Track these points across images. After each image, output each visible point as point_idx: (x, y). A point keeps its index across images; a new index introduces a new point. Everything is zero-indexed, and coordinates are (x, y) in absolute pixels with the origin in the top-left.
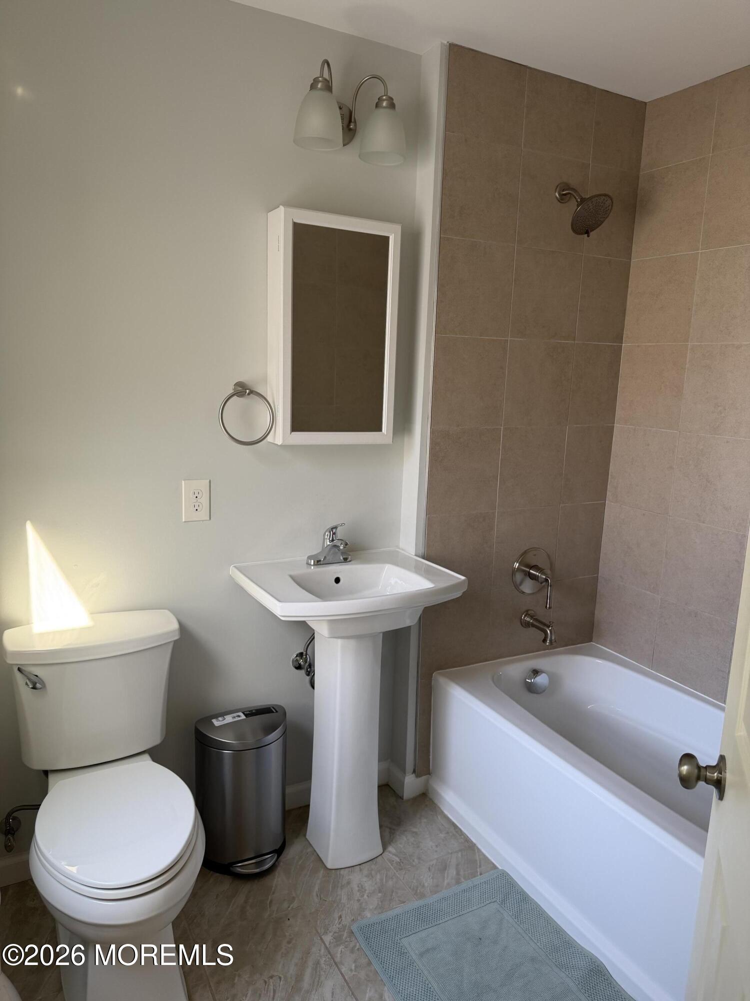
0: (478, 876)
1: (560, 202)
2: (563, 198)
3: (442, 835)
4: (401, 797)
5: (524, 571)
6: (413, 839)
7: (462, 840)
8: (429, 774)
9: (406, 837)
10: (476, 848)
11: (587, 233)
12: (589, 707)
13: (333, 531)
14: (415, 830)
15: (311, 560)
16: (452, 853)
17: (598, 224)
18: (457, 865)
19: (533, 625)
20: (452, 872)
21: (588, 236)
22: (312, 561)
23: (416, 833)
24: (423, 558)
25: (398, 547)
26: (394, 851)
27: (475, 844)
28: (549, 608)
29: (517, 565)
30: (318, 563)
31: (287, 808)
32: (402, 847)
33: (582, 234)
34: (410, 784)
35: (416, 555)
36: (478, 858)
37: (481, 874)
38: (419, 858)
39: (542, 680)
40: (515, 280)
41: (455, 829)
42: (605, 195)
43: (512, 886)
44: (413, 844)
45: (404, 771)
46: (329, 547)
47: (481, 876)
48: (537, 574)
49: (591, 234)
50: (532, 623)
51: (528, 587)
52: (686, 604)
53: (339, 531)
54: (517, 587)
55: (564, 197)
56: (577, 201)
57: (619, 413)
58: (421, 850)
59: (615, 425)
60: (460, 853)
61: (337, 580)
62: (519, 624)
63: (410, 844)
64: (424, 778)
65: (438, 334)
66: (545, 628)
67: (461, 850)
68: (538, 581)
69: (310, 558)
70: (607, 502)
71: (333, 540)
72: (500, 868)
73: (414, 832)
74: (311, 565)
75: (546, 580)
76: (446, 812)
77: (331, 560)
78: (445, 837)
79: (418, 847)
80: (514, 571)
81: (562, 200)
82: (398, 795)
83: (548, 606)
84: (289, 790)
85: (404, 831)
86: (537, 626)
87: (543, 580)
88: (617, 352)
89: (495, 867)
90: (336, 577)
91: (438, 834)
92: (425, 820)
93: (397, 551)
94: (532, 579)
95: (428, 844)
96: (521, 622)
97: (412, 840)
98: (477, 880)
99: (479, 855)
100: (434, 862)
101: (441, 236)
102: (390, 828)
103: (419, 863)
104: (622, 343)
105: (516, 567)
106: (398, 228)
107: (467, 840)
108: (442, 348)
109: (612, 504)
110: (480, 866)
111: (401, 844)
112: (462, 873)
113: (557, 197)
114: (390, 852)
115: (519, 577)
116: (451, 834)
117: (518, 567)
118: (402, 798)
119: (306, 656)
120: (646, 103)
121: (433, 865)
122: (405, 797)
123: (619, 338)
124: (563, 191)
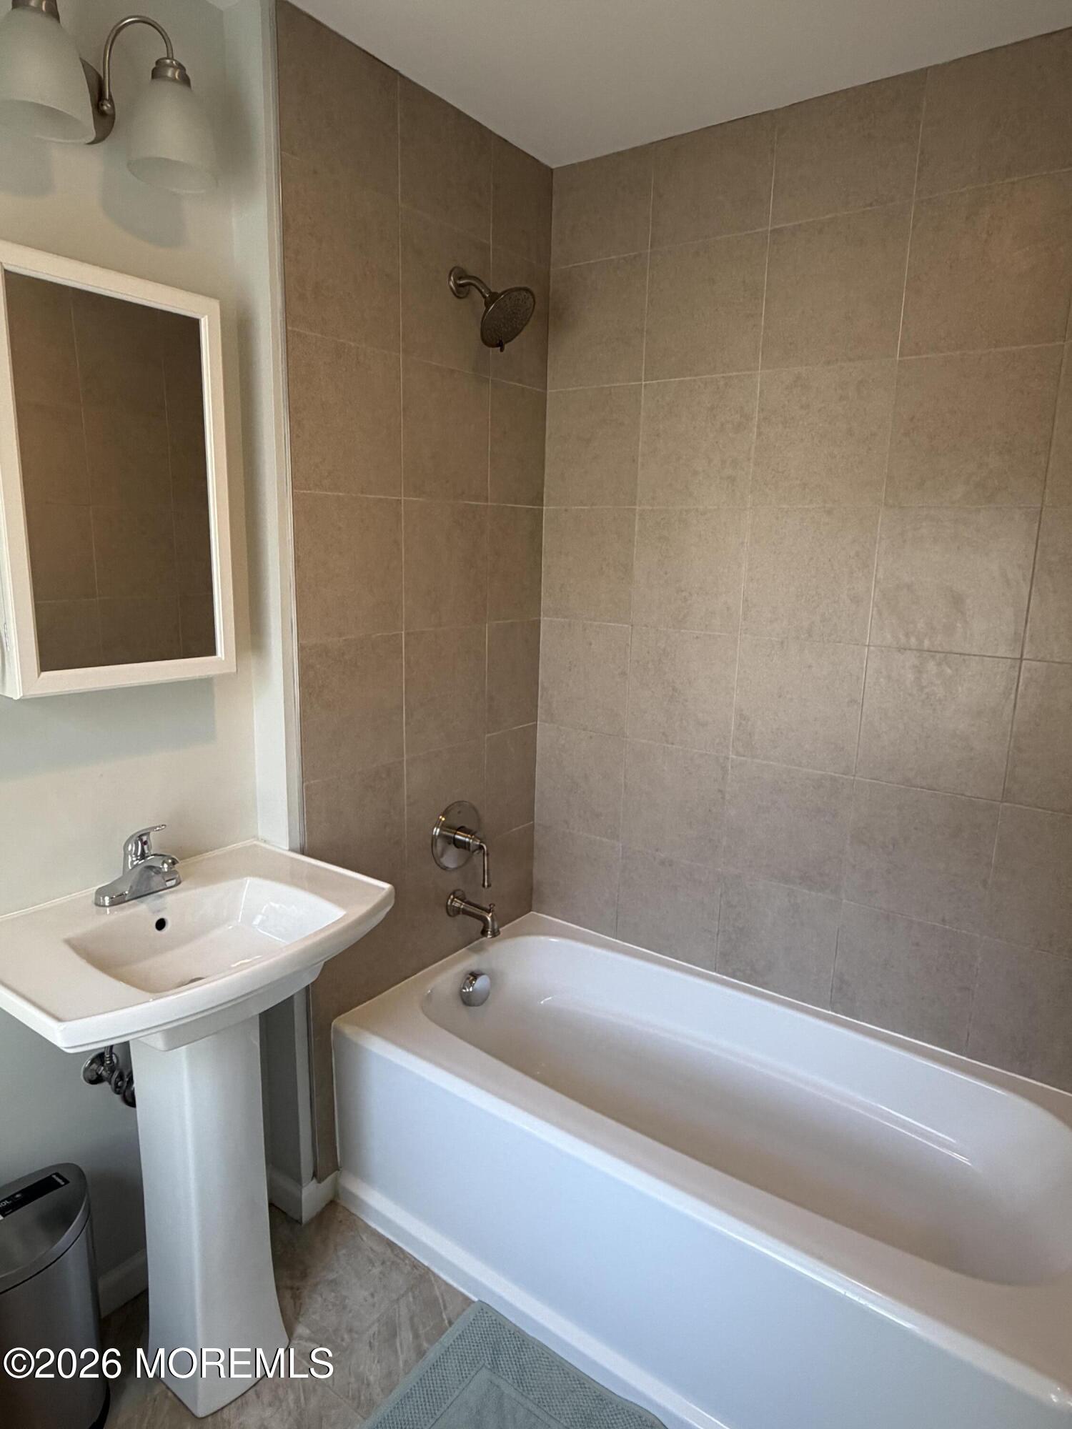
0: (447, 1330)
1: (458, 297)
2: (461, 291)
3: (376, 1271)
4: (297, 1221)
5: (446, 837)
6: (333, 1294)
7: (409, 1268)
8: (339, 1170)
9: (321, 1296)
10: (431, 1276)
11: (501, 345)
12: (542, 1002)
13: (141, 840)
14: (331, 1276)
15: (104, 897)
16: (398, 1299)
17: (515, 333)
18: (411, 1319)
19: (465, 912)
20: (406, 1335)
21: (502, 350)
22: (107, 899)
23: (334, 1281)
24: (303, 852)
25: (256, 837)
26: (308, 1331)
27: (429, 1269)
28: (489, 886)
29: (437, 831)
30: (118, 900)
31: (103, 1315)
32: (318, 1318)
33: (493, 346)
34: (311, 1195)
35: (292, 850)
36: (438, 1294)
37: (450, 1323)
38: (350, 1331)
39: (480, 983)
40: (404, 409)
41: (392, 1251)
42: (527, 290)
43: (499, 1326)
44: (334, 1305)
45: (298, 1180)
46: (138, 869)
47: (453, 1326)
48: (467, 840)
49: (506, 346)
50: (463, 909)
51: (451, 859)
52: (657, 850)
53: (153, 838)
54: (436, 860)
55: (462, 289)
56: (484, 297)
57: (545, 602)
58: (350, 1312)
59: (541, 618)
60: (410, 1294)
61: (161, 924)
62: (444, 910)
63: (330, 1307)
64: (329, 1179)
65: (296, 488)
66: (484, 914)
67: (411, 1288)
68: (469, 850)
69: (101, 893)
70: (538, 723)
71: (143, 856)
72: (475, 1299)
73: (332, 1281)
74: (104, 906)
75: (481, 848)
76: (373, 1225)
77: (144, 889)
78: (381, 1273)
79: (344, 1307)
80: (434, 838)
81: (459, 293)
82: (292, 1218)
83: (486, 884)
84: (102, 1284)
85: (316, 1285)
86: (470, 912)
87: (475, 848)
88: (538, 517)
89: (467, 1301)
90: (158, 918)
91: (370, 1271)
92: (344, 1251)
93: (255, 845)
94: (458, 847)
95: (358, 1295)
96: (447, 909)
97: (331, 1297)
98: (447, 1339)
99: (439, 1288)
100: (375, 1328)
101: (289, 328)
102: (292, 1288)
103: (352, 1340)
104: (543, 506)
105: (437, 834)
106: (215, 305)
107: (416, 1265)
108: (304, 512)
109: (547, 725)
110: (445, 1308)
111: (314, 1313)
112: (421, 1331)
113: (451, 288)
114: (301, 1338)
115: (440, 844)
116: (388, 1263)
117: (439, 832)
118: (299, 1222)
119: (111, 1057)
120: (552, 170)
121: (374, 1334)
122: (304, 1220)
123: (539, 499)
124: (460, 278)
